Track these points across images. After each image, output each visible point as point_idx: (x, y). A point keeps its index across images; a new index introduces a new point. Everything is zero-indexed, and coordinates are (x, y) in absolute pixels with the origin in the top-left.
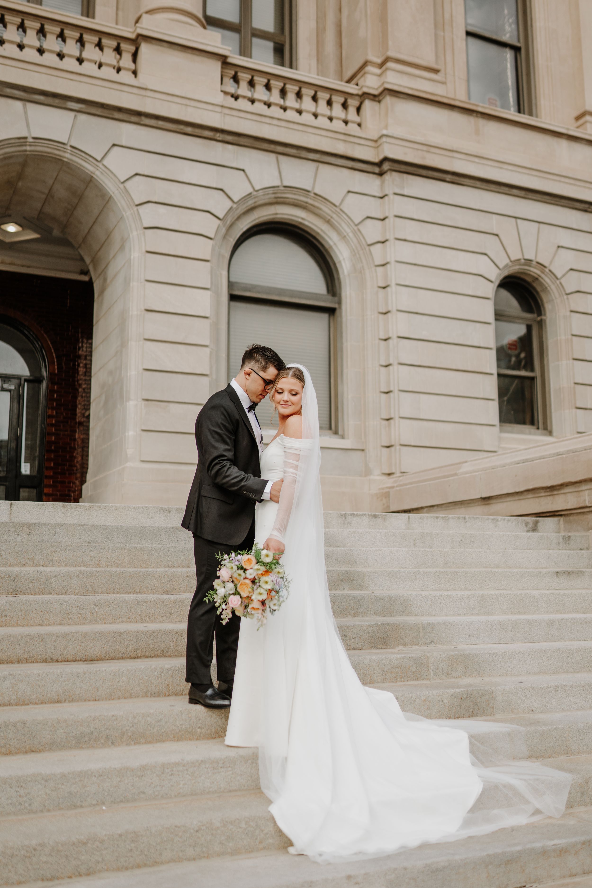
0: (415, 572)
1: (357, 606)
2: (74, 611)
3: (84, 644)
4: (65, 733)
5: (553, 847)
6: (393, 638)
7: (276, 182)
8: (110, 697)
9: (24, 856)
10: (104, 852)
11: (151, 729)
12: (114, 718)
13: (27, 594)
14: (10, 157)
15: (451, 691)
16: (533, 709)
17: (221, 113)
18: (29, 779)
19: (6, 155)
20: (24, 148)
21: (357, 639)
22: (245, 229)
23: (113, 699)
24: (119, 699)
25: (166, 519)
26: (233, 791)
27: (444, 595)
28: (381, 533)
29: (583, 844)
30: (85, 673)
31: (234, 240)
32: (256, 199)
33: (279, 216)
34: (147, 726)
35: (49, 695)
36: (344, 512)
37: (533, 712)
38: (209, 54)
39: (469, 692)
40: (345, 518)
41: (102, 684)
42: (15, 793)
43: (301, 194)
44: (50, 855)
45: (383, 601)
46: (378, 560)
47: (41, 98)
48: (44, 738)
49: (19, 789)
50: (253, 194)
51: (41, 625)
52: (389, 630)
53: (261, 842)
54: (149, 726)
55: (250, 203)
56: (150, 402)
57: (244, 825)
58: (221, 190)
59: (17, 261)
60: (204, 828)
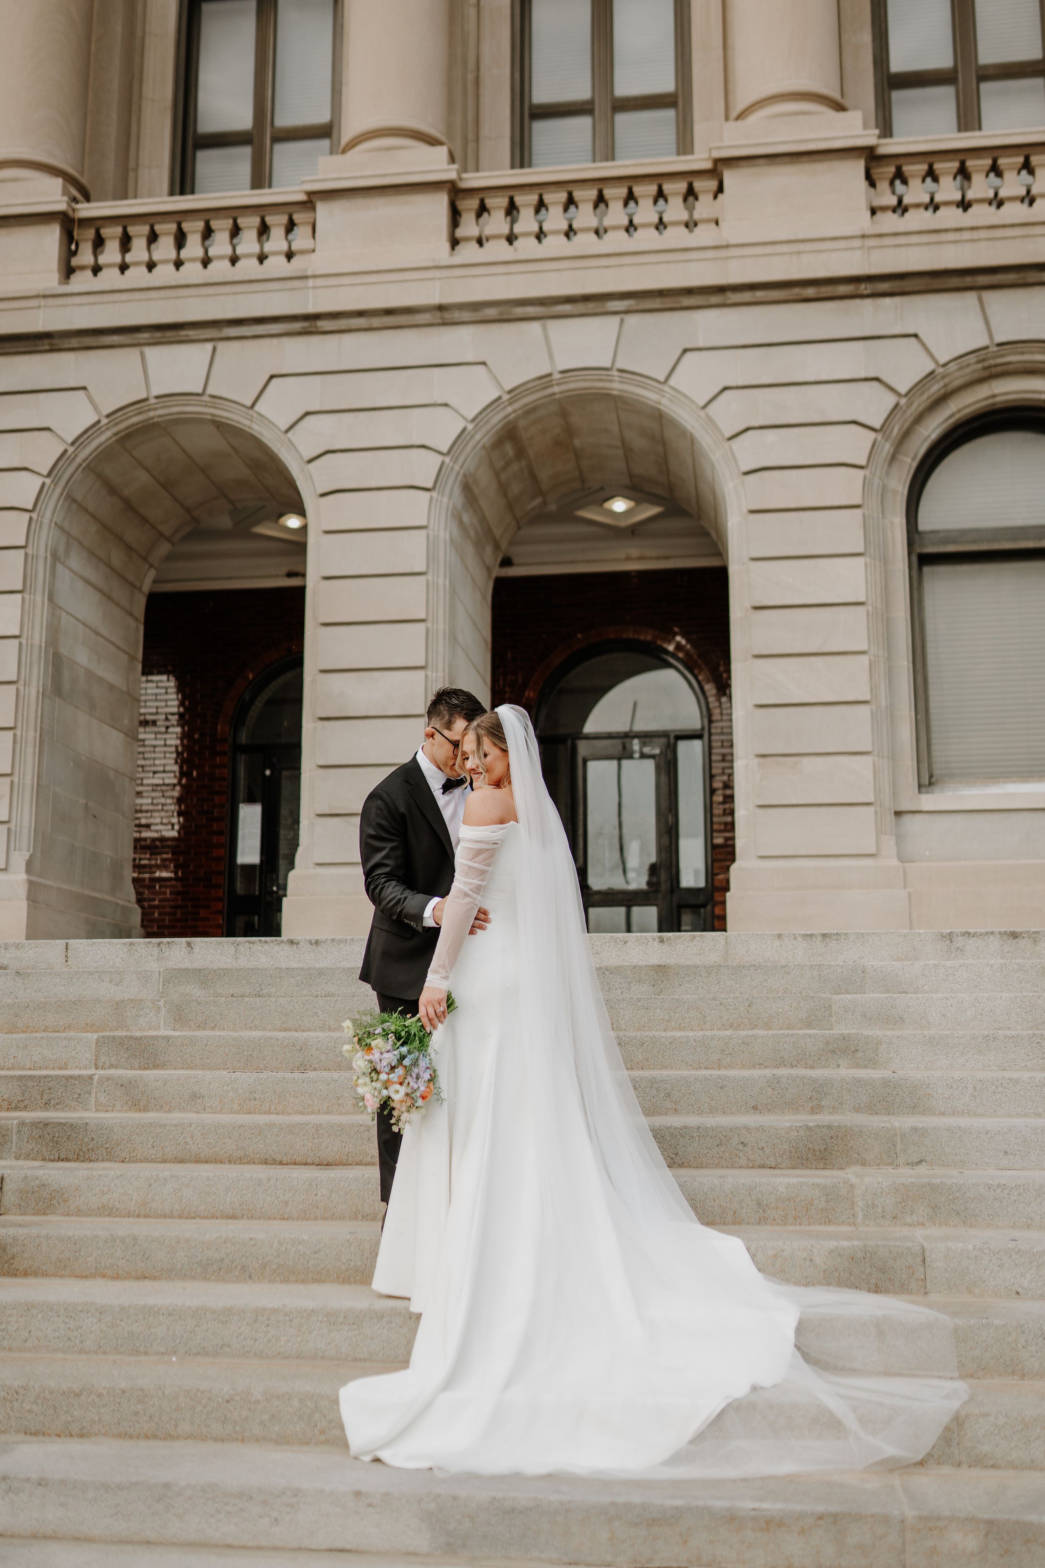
0: (986, 1037)
1: (819, 1095)
2: (346, 1095)
3: (317, 1141)
4: (188, 1256)
5: (753, 1513)
6: (838, 1151)
7: (982, 341)
8: (304, 1216)
9: (4, 1398)
10: (102, 1410)
11: (305, 1262)
12: (253, 1242)
13: (318, 1069)
14: (535, 409)
15: (833, 1244)
16: (1019, 1290)
17: (862, 248)
18: (80, 1309)
19: (527, 408)
20: (550, 391)
21: (767, 1150)
22: (934, 436)
23: (308, 1220)
24: (316, 1219)
25: (620, 954)
26: (361, 1360)
27: (1004, 1077)
28: (992, 966)
29: (820, 1517)
30: (269, 1180)
31: (913, 459)
32: (946, 380)
33: (999, 399)
34: (299, 1258)
35: (221, 1208)
36: (949, 931)
37: (1018, 1296)
38: (840, 154)
39: (870, 1249)
40: (951, 941)
41: (293, 1196)
42: (64, 1324)
43: (1034, 349)
44: (35, 1402)
45: (871, 1087)
46: (949, 1014)
47: (567, 308)
48: (160, 1261)
49: (67, 1320)
50: (937, 372)
51: (302, 1113)
52: (831, 1138)
53: (322, 1432)
54: (301, 1258)
55: (935, 388)
56: (768, 759)
57: (296, 1403)
58: (877, 379)
59: (649, 553)
60: (238, 1398)
